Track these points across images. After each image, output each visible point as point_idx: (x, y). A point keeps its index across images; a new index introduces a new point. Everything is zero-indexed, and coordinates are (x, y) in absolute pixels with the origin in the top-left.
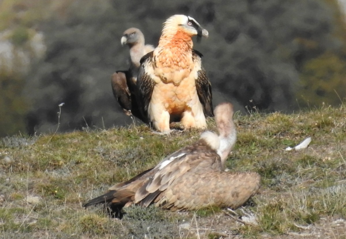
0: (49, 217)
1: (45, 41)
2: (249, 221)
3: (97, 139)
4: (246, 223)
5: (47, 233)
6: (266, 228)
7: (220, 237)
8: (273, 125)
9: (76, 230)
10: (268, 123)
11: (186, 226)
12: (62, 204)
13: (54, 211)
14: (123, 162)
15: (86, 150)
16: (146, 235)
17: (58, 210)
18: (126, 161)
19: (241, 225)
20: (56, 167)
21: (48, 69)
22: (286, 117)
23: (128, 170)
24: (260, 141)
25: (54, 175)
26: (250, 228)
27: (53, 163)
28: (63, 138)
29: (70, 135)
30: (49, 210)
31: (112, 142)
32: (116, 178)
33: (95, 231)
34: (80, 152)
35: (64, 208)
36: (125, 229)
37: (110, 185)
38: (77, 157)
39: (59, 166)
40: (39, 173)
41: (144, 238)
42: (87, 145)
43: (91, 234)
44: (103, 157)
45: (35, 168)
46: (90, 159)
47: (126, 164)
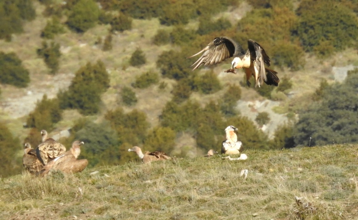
0: (305, 175)
1: (299, 117)
3: (322, 149)
5: (304, 181)
9: (315, 180)
11: (352, 179)
12: (309, 171)
14: (331, 157)
15: (318, 153)
17: (309, 173)
20: (308, 158)
21: (300, 126)
23: (332, 160)
25: (307, 161)
27: (307, 157)
31: (327, 150)
32: (329, 162)
33: (321, 180)
34: (316, 153)
35: (311, 172)
36: (331, 180)
37: (326, 165)
38: (315, 155)
39: (309, 158)
40: (302, 160)
41: (338, 183)
42: (319, 151)
43: (320, 181)
44: (324, 155)
45: (301, 159)
46: (320, 156)
47: (332, 158)
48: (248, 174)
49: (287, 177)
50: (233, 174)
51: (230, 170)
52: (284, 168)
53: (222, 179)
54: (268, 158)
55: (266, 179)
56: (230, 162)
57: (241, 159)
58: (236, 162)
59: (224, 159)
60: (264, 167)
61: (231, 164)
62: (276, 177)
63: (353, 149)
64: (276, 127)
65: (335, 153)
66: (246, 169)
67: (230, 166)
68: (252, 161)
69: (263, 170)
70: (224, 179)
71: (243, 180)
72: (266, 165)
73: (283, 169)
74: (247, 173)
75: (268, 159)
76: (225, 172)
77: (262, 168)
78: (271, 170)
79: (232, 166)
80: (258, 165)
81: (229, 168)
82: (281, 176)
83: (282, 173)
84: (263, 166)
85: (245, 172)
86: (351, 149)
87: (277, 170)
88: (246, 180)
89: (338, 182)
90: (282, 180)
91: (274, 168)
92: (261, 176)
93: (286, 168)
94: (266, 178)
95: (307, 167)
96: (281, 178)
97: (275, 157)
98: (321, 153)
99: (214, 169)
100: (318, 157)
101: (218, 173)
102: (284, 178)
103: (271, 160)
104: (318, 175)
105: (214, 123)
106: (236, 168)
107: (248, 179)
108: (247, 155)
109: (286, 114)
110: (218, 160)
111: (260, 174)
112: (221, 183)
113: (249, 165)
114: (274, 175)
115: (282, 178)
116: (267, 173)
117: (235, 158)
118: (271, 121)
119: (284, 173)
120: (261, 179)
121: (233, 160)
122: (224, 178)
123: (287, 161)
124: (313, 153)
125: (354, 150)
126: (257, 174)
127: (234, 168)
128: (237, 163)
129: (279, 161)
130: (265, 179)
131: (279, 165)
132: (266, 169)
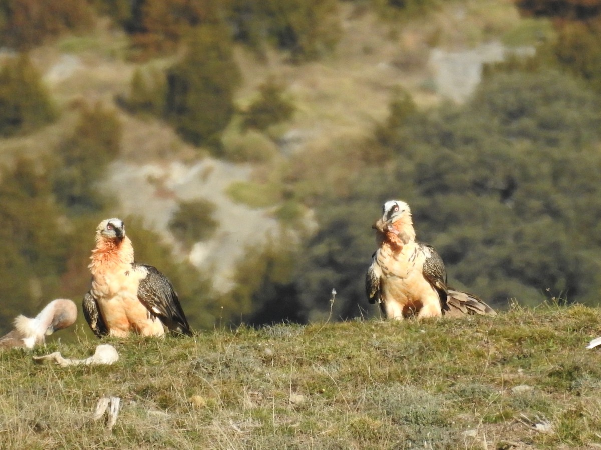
0: (312, 419)
1: (318, 218)
2: (544, 430)
3: (372, 330)
4: (541, 432)
5: (311, 438)
6: (563, 437)
7: (511, 446)
8: (574, 320)
9: (346, 436)
10: (570, 318)
11: (473, 433)
12: (328, 404)
13: (320, 412)
15: (359, 343)
16: (425, 442)
17: (325, 412)
18: (405, 357)
19: (535, 434)
20: (325, 362)
21: (321, 250)
22: (590, 311)
23: (406, 367)
24: (558, 337)
25: (322, 370)
26: (545, 438)
27: (321, 357)
28: (333, 329)
29: (341, 325)
30: (314, 412)
31: (390, 335)
32: (393, 376)
33: (367, 436)
34: (351, 345)
35: (332, 410)
36: (401, 435)
37: (385, 384)
38: (347, 352)
39: (328, 361)
40: (305, 368)
41: (423, 446)
42: (360, 337)
43: (362, 439)
44: (379, 352)
45: (301, 363)
46: (363, 353)
47: (405, 360)
48: (120, 413)
49: (251, 426)
50: (70, 413)
51: (58, 399)
52: (242, 394)
53: (31, 431)
54: (190, 358)
55: (181, 430)
56: (61, 372)
57: (98, 363)
58: (79, 372)
59: (39, 362)
60: (174, 390)
61: (62, 379)
62: (214, 422)
63: (477, 332)
64: (238, 252)
65: (416, 346)
66: (115, 395)
67: (61, 384)
68: (134, 371)
69: (170, 399)
70: (38, 429)
71: (102, 433)
72: (181, 380)
73: (239, 396)
74: (117, 408)
75: (188, 364)
76: (41, 405)
77: (167, 394)
78: (199, 400)
79: (67, 385)
80: (155, 382)
81: (57, 393)
82: (231, 422)
83: (234, 409)
84: (170, 385)
85: (110, 405)
86: (470, 332)
87: (217, 402)
88: (114, 432)
89: (425, 444)
90: (236, 436)
91: (207, 392)
92: (165, 420)
93: (251, 392)
94: (180, 425)
95: (321, 393)
96: (232, 429)
97: (212, 356)
98: (367, 344)
99: (4, 395)
100: (358, 356)
101: (21, 408)
102: (243, 430)
103: (197, 367)
104: (357, 419)
105: (31, 236)
106: (79, 392)
107: (120, 428)
108: (118, 350)
109: (274, 209)
110: (19, 365)
111: (160, 413)
112: (29, 442)
113: (124, 382)
114: (207, 417)
115: (235, 427)
116: (186, 412)
117: (77, 358)
118: (219, 232)
119: (241, 410)
120: (163, 430)
121: (71, 366)
122: (38, 426)
123: (252, 371)
124: (342, 343)
125: (480, 335)
126: (149, 412)
127: (74, 391)
128: (85, 376)
129: (227, 370)
130: (176, 431)
131: (224, 383)
132: (182, 396)
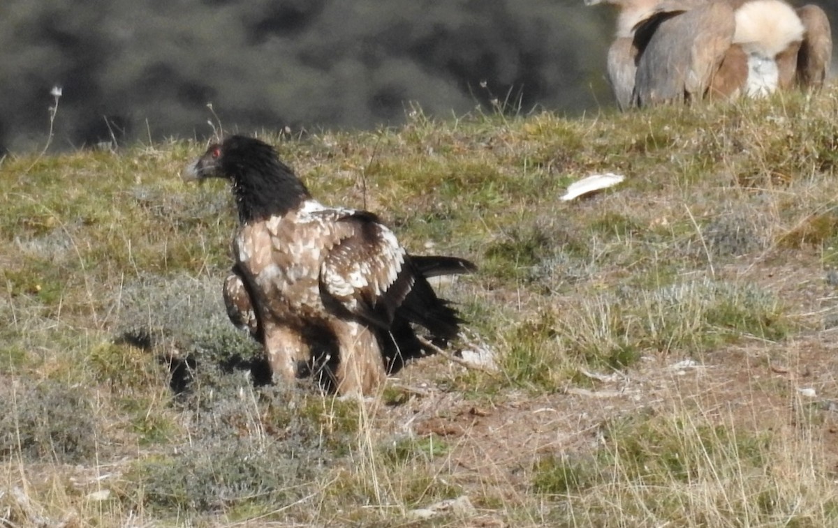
0: (20, 344)
2: (477, 362)
3: (134, 168)
4: (470, 366)
5: (16, 383)
6: (516, 376)
7: (412, 395)
8: (536, 144)
9: (83, 377)
10: (527, 139)
12: (47, 315)
13: (32, 331)
14: (193, 223)
15: (107, 193)
16: (242, 389)
17: (43, 329)
18: (198, 221)
19: (459, 369)
20: (41, 231)
22: (567, 125)
23: (202, 240)
24: (505, 179)
25: (34, 248)
26: (480, 378)
27: (32, 222)
28: (56, 165)
29: (72, 158)
30: (20, 330)
31: (168, 176)
32: (177, 258)
33: (125, 378)
34: (94, 198)
35: (55, 325)
37: (162, 274)
38: (86, 210)
39: (46, 229)
41: (237, 397)
42: (111, 181)
43: (117, 384)
44: (147, 211)
46: (117, 213)
47: (199, 228)
63: (344, 168)
86: (326, 167)
89: (241, 392)
95: (34, 292)
98: (124, 197)
100: (106, 220)
124: (74, 192)
125: (348, 175)
